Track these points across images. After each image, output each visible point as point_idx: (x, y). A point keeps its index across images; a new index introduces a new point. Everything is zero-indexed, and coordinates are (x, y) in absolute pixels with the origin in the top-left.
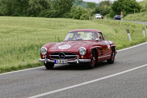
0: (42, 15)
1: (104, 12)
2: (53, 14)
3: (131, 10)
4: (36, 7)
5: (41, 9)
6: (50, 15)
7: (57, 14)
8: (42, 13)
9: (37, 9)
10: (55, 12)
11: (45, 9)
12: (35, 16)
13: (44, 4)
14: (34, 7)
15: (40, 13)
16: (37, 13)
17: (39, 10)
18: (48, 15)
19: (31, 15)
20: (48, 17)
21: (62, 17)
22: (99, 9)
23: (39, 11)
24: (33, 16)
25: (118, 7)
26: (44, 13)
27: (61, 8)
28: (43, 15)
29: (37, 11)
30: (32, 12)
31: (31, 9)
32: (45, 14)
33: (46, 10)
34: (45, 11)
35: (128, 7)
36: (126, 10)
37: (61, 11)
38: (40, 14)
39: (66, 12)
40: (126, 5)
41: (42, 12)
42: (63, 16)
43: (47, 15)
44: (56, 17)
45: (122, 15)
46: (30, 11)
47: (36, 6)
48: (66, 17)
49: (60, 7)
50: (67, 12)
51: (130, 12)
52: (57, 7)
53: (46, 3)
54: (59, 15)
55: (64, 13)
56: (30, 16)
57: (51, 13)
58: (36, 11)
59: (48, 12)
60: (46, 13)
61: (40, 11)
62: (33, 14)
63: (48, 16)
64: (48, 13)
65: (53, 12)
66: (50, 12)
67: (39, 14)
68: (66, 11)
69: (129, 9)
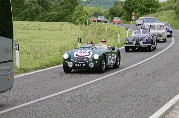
0: (40, 18)
1: (119, 13)
2: (54, 17)
3: (146, 9)
4: (34, 8)
5: (39, 10)
6: (51, 18)
7: (59, 16)
8: (40, 16)
9: (34, 10)
10: (57, 15)
11: (45, 10)
12: (32, 20)
13: (44, 4)
14: (31, 8)
15: (39, 15)
16: (35, 16)
17: (37, 12)
18: (48, 17)
19: (28, 19)
20: (47, 21)
21: (64, 21)
22: (114, 9)
23: (37, 14)
24: (30, 21)
25: (131, 6)
26: (44, 15)
27: (64, 8)
28: (42, 19)
29: (35, 14)
30: (29, 15)
31: (27, 11)
32: (44, 17)
33: (47, 12)
34: (45, 13)
35: (143, 6)
36: (141, 9)
37: (63, 12)
38: (39, 17)
39: (69, 14)
40: (140, 4)
41: (41, 14)
42: (65, 19)
43: (46, 19)
44: (58, 20)
45: (133, 16)
46: (26, 13)
47: (33, 6)
48: (68, 20)
49: (62, 8)
50: (71, 14)
51: (145, 13)
52: (58, 7)
53: (46, 3)
54: (61, 18)
55: (67, 15)
56: (26, 20)
57: (52, 16)
58: (33, 13)
59: (48, 14)
60: (46, 15)
61: (39, 14)
62: (30, 17)
63: (48, 19)
64: (48, 16)
65: (54, 15)
66: (51, 14)
67: (37, 17)
68: (70, 12)
69: (144, 8)
